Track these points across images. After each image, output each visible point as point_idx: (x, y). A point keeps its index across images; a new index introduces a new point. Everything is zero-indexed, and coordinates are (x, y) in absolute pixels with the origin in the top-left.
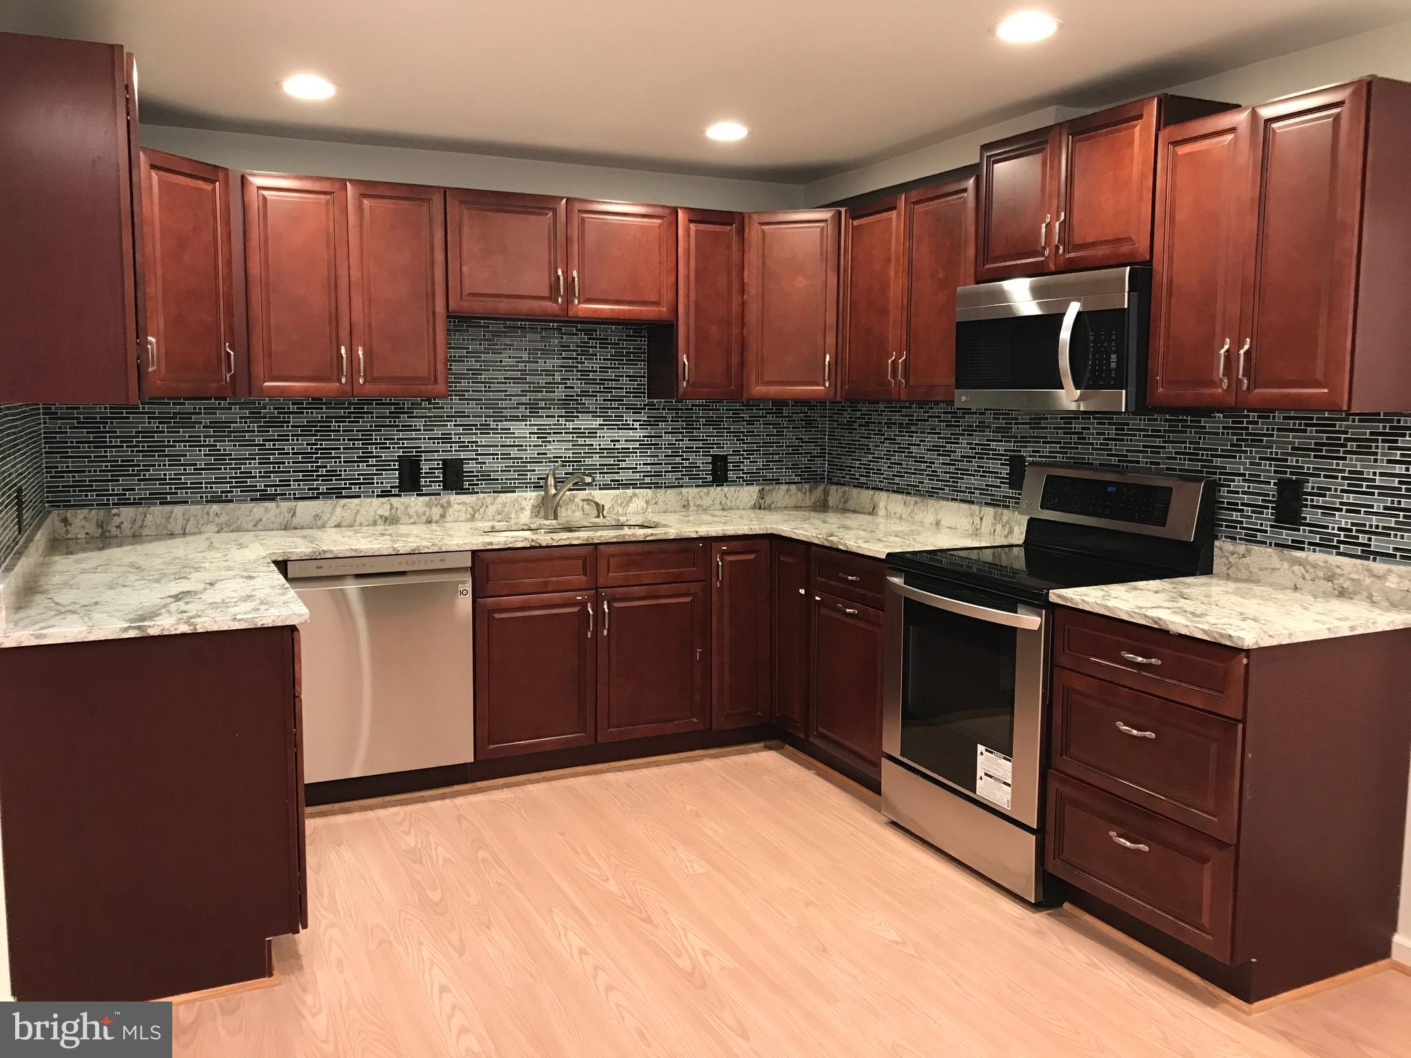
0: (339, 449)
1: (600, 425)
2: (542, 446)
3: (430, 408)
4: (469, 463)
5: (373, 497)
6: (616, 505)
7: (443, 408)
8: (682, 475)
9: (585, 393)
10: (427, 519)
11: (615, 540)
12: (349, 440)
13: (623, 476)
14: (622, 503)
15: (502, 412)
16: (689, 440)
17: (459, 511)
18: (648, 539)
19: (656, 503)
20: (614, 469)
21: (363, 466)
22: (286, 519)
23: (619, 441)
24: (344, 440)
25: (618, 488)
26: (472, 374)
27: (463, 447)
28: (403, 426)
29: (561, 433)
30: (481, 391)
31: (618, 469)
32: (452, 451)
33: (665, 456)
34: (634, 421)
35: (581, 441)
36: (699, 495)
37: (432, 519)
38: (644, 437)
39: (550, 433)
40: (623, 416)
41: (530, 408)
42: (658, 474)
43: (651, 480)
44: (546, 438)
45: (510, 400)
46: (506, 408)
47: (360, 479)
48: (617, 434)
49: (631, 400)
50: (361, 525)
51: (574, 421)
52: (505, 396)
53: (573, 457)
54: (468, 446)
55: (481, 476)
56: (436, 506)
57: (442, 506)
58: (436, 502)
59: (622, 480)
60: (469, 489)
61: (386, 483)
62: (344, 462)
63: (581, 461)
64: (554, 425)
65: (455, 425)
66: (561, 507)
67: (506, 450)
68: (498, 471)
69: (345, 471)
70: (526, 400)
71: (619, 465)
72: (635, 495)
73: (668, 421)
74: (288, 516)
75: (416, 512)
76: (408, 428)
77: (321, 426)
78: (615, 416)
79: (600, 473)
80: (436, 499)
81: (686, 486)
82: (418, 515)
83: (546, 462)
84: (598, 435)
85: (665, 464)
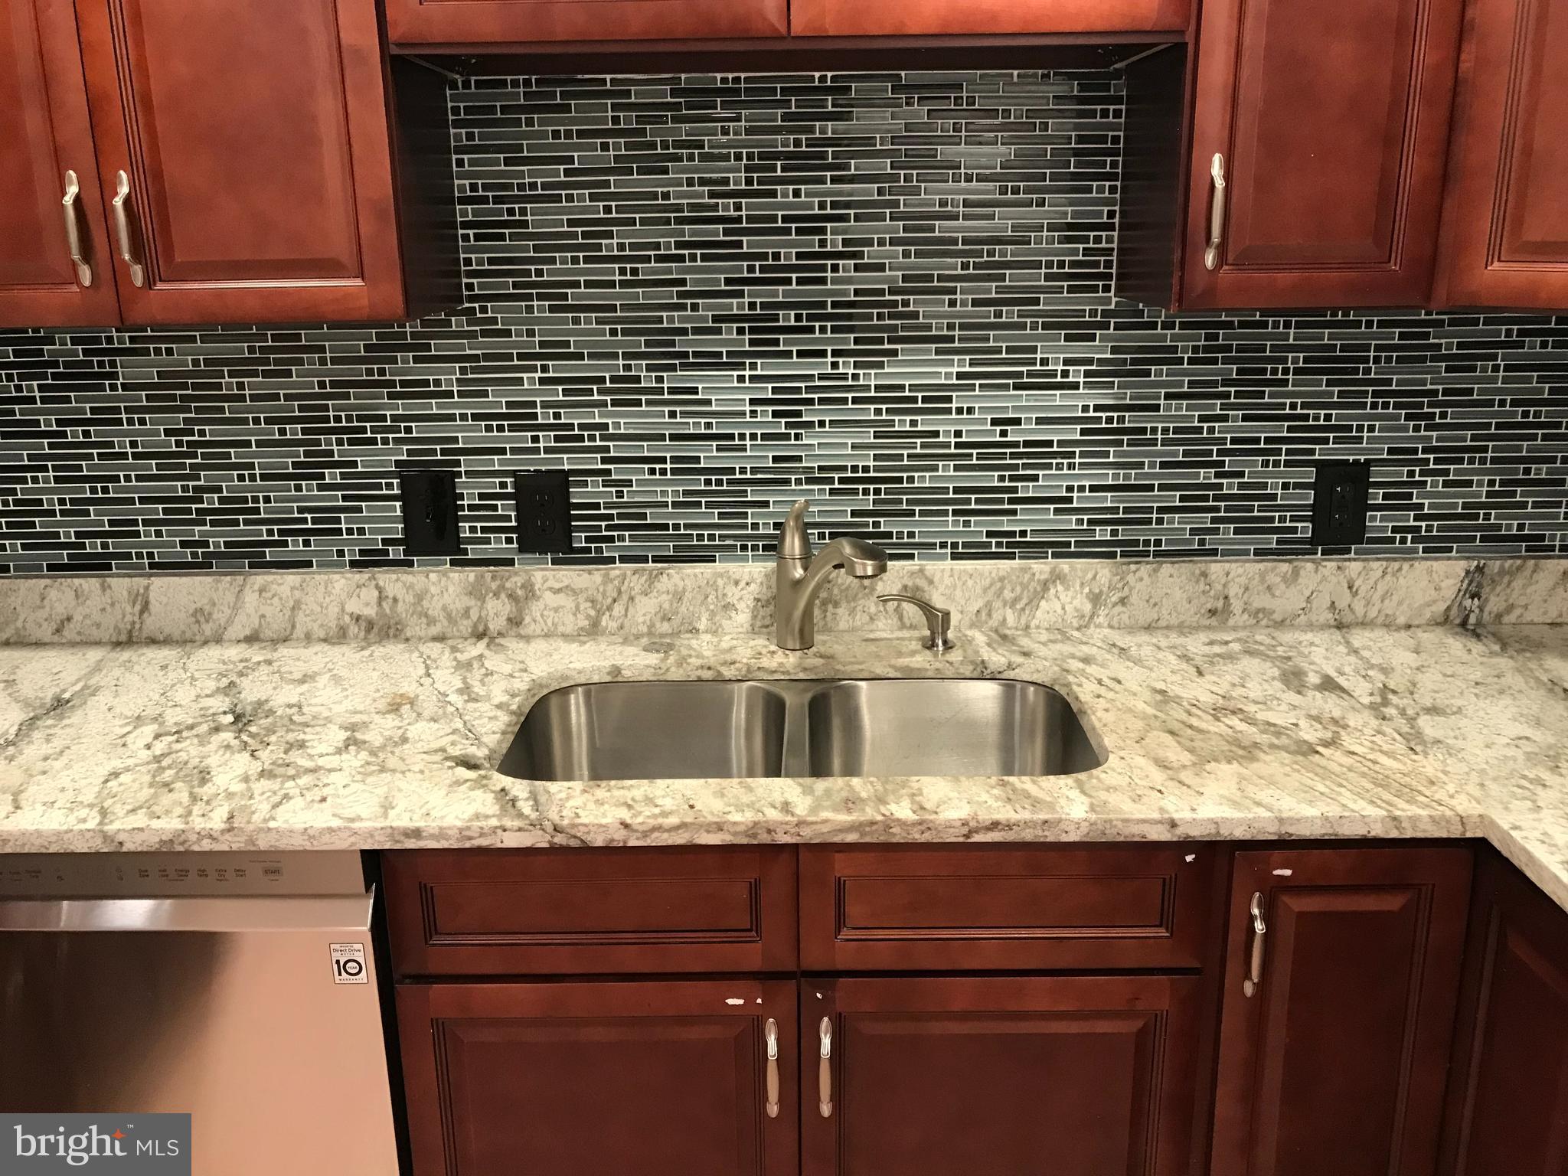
0: (248, 444)
1: (960, 376)
2: (787, 436)
3: (471, 335)
4: (585, 484)
5: (343, 565)
6: (997, 604)
7: (508, 333)
8: (1214, 520)
9: (918, 284)
10: (475, 626)
11: (851, 838)
12: (268, 421)
13: (1027, 521)
14: (1016, 600)
15: (672, 343)
16: (1245, 418)
17: (556, 610)
18: (977, 838)
19: (1123, 601)
20: (1001, 501)
21: (310, 488)
22: (129, 618)
23: (1017, 422)
24: (256, 421)
25: (1011, 556)
26: (585, 235)
27: (567, 439)
28: (404, 384)
29: (845, 401)
30: (611, 284)
31: (1011, 501)
32: (537, 451)
33: (1163, 465)
34: (1066, 362)
35: (902, 423)
36: (1263, 580)
37: (486, 628)
38: (1097, 408)
39: (811, 402)
40: (1034, 350)
41: (752, 330)
42: (1137, 518)
43: (1114, 533)
44: (799, 414)
45: (695, 307)
46: (683, 332)
47: (304, 521)
48: (1012, 402)
49: (1065, 301)
50: (308, 638)
51: (881, 365)
52: (680, 295)
53: (877, 469)
54: (581, 438)
55: (620, 516)
56: (496, 595)
57: (512, 596)
58: (494, 586)
59: (1023, 533)
60: (588, 550)
61: (372, 531)
62: (263, 477)
63: (900, 480)
64: (822, 377)
65: (542, 381)
66: (836, 605)
67: (687, 449)
68: (665, 505)
69: (267, 500)
70: (740, 306)
71: (1015, 490)
72: (1057, 577)
73: (1181, 361)
74: (131, 612)
75: (444, 608)
76: (417, 390)
77: (195, 387)
78: (1009, 350)
79: (955, 513)
80: (494, 578)
81: (1225, 553)
82: (449, 617)
83: (798, 482)
84: (954, 405)
85: (1161, 488)
